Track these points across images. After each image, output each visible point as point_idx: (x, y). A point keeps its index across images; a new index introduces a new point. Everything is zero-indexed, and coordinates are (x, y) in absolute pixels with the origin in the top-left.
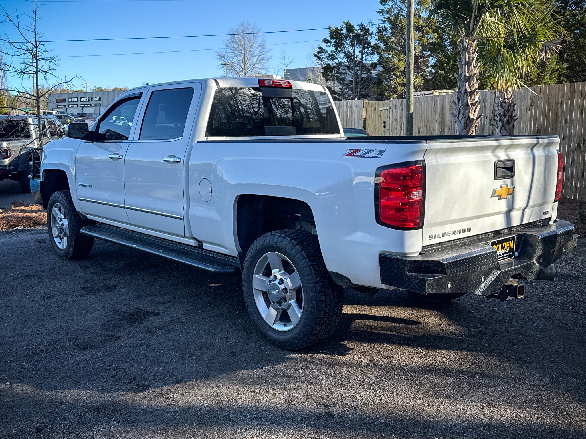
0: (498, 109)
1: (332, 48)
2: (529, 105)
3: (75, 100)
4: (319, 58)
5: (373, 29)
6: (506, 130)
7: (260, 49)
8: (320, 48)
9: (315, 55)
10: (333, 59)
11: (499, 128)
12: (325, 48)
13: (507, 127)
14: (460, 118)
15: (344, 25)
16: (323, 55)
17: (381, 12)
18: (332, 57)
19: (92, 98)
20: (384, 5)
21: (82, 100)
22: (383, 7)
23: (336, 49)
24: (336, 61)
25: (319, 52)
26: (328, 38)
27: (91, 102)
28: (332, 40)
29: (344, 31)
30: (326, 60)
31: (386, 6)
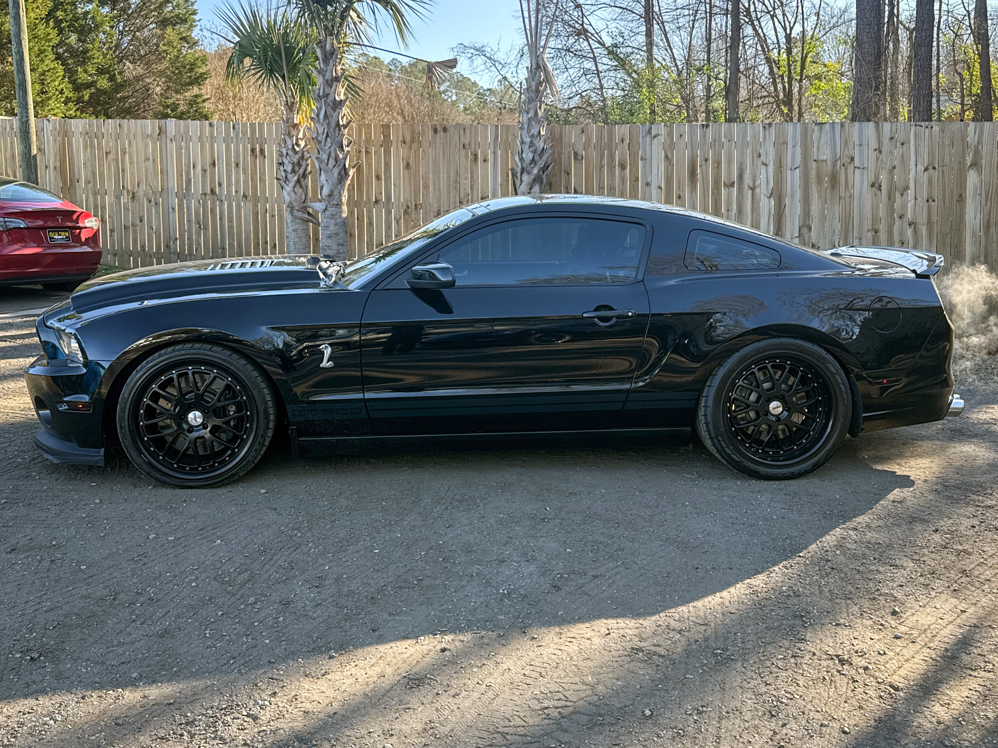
0: (287, 153)
6: (301, 187)
11: (291, 185)
13: (303, 183)
14: (331, 166)
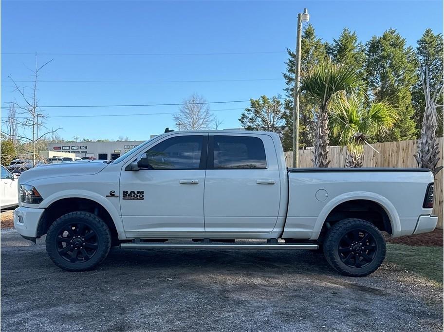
1: (253, 114)
2: (372, 156)
3: (68, 148)
4: (242, 122)
5: (282, 101)
7: (205, 114)
8: (243, 115)
9: (240, 120)
10: (252, 122)
12: (246, 115)
14: (316, 163)
15: (261, 99)
16: (245, 120)
17: (287, 90)
18: (252, 120)
19: (80, 147)
20: (288, 85)
21: (73, 148)
22: (288, 86)
23: (256, 115)
24: (255, 123)
25: (242, 118)
26: (249, 107)
27: (79, 150)
28: (252, 109)
29: (261, 102)
30: (248, 123)
31: (290, 86)
